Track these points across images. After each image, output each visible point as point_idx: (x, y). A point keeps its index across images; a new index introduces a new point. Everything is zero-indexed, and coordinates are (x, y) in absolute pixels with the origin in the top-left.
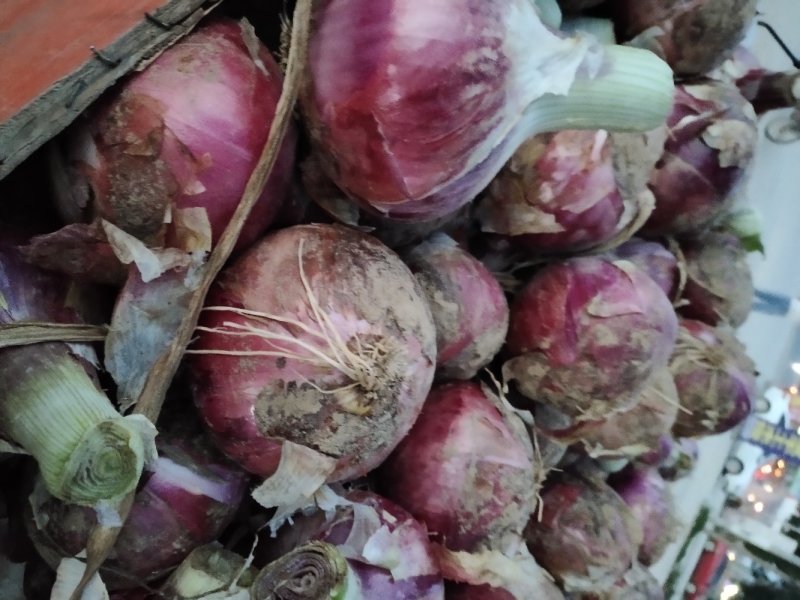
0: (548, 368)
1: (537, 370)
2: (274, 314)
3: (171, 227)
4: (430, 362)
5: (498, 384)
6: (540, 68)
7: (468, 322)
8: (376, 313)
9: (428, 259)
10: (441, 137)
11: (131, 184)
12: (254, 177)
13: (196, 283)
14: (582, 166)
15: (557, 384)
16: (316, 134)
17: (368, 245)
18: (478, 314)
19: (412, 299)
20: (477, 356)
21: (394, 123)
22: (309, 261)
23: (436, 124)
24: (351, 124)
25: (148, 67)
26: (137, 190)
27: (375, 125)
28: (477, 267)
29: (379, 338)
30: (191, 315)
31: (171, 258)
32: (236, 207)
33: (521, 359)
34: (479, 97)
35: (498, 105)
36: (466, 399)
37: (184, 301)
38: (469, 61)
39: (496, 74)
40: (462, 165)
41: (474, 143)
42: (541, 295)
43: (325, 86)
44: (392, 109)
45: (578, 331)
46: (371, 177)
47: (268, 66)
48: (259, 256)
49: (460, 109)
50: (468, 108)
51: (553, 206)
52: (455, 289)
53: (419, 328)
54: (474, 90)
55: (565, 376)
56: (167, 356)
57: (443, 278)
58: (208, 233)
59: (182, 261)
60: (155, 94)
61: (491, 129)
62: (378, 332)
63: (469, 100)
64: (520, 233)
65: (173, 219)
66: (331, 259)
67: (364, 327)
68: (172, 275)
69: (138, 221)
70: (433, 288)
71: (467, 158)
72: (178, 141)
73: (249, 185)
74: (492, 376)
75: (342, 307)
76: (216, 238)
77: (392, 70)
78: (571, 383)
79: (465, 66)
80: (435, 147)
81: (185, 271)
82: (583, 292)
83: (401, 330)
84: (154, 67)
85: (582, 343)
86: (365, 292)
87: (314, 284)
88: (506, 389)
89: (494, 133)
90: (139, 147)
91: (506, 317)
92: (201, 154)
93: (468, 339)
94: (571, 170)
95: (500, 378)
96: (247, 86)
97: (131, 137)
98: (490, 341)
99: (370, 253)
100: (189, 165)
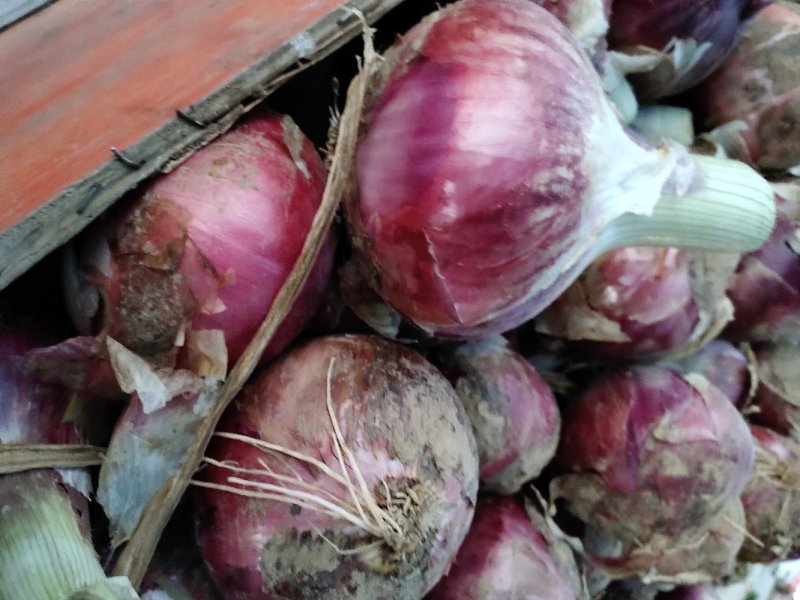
0: (603, 493)
1: (591, 493)
2: (295, 449)
3: (184, 350)
4: (470, 503)
5: (544, 502)
6: (622, 184)
7: (515, 439)
8: (411, 452)
9: (474, 363)
10: (503, 261)
11: (144, 298)
12: (282, 294)
13: (205, 409)
14: (654, 271)
15: (612, 511)
16: (357, 242)
17: (408, 364)
18: (526, 430)
19: (454, 430)
20: (522, 474)
21: (449, 245)
22: (338, 385)
23: (498, 248)
24: (398, 240)
25: (175, 169)
26: (150, 305)
27: (425, 245)
28: (528, 372)
29: (413, 483)
30: (198, 445)
31: (181, 382)
32: (259, 324)
33: (573, 478)
34: (551, 221)
35: (569, 229)
36: (507, 522)
37: (192, 429)
38: (540, 181)
39: (571, 196)
40: (524, 292)
41: (539, 269)
42: (599, 408)
43: (372, 195)
44: (446, 229)
45: (642, 456)
46: (416, 297)
47: (310, 168)
48: (283, 375)
49: (528, 232)
50: (536, 232)
51: (619, 313)
52: (503, 400)
53: (460, 466)
54: (544, 213)
55: (624, 505)
56: (167, 491)
57: (490, 386)
58: (224, 359)
59: (192, 386)
60: (179, 201)
61: (560, 254)
62: (413, 474)
63: (538, 224)
64: (579, 338)
65: (186, 341)
66: (365, 384)
67: (396, 468)
68: (180, 401)
69: (149, 336)
70: (477, 397)
71: (531, 285)
72: (199, 253)
73: (276, 302)
74: (538, 493)
75: (371, 443)
76: (233, 362)
77: (449, 187)
78: (630, 514)
79: (535, 187)
80: (495, 273)
81: (196, 397)
82: (649, 409)
83: (439, 471)
84: (183, 169)
85: (646, 470)
86: (400, 425)
87: (342, 413)
88: (553, 510)
89: (564, 257)
90: (156, 258)
91: (557, 428)
92: (225, 268)
93: (514, 457)
94: (641, 276)
95: (546, 496)
96: (284, 193)
97: (149, 247)
98: (537, 457)
99: (409, 375)
100: (210, 281)
